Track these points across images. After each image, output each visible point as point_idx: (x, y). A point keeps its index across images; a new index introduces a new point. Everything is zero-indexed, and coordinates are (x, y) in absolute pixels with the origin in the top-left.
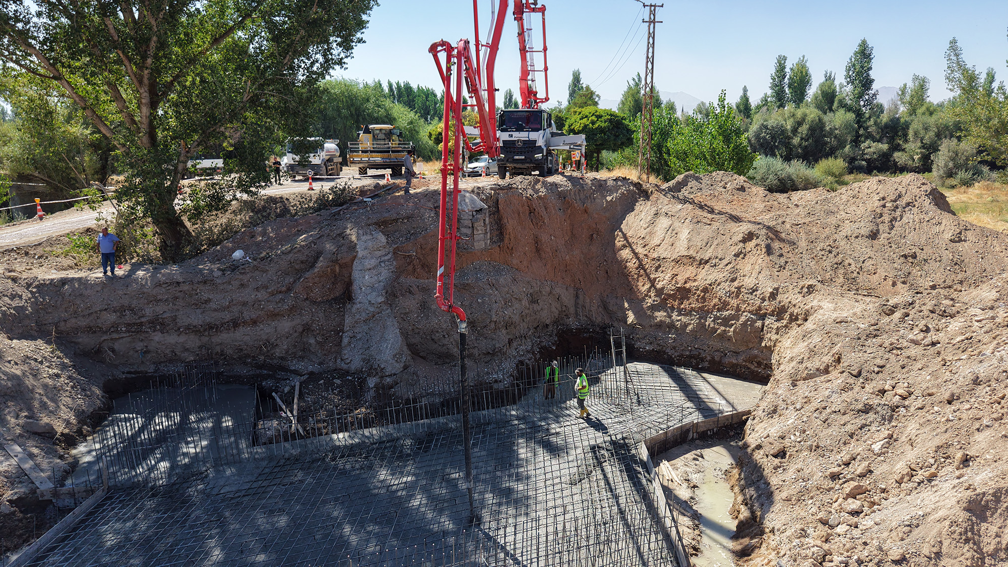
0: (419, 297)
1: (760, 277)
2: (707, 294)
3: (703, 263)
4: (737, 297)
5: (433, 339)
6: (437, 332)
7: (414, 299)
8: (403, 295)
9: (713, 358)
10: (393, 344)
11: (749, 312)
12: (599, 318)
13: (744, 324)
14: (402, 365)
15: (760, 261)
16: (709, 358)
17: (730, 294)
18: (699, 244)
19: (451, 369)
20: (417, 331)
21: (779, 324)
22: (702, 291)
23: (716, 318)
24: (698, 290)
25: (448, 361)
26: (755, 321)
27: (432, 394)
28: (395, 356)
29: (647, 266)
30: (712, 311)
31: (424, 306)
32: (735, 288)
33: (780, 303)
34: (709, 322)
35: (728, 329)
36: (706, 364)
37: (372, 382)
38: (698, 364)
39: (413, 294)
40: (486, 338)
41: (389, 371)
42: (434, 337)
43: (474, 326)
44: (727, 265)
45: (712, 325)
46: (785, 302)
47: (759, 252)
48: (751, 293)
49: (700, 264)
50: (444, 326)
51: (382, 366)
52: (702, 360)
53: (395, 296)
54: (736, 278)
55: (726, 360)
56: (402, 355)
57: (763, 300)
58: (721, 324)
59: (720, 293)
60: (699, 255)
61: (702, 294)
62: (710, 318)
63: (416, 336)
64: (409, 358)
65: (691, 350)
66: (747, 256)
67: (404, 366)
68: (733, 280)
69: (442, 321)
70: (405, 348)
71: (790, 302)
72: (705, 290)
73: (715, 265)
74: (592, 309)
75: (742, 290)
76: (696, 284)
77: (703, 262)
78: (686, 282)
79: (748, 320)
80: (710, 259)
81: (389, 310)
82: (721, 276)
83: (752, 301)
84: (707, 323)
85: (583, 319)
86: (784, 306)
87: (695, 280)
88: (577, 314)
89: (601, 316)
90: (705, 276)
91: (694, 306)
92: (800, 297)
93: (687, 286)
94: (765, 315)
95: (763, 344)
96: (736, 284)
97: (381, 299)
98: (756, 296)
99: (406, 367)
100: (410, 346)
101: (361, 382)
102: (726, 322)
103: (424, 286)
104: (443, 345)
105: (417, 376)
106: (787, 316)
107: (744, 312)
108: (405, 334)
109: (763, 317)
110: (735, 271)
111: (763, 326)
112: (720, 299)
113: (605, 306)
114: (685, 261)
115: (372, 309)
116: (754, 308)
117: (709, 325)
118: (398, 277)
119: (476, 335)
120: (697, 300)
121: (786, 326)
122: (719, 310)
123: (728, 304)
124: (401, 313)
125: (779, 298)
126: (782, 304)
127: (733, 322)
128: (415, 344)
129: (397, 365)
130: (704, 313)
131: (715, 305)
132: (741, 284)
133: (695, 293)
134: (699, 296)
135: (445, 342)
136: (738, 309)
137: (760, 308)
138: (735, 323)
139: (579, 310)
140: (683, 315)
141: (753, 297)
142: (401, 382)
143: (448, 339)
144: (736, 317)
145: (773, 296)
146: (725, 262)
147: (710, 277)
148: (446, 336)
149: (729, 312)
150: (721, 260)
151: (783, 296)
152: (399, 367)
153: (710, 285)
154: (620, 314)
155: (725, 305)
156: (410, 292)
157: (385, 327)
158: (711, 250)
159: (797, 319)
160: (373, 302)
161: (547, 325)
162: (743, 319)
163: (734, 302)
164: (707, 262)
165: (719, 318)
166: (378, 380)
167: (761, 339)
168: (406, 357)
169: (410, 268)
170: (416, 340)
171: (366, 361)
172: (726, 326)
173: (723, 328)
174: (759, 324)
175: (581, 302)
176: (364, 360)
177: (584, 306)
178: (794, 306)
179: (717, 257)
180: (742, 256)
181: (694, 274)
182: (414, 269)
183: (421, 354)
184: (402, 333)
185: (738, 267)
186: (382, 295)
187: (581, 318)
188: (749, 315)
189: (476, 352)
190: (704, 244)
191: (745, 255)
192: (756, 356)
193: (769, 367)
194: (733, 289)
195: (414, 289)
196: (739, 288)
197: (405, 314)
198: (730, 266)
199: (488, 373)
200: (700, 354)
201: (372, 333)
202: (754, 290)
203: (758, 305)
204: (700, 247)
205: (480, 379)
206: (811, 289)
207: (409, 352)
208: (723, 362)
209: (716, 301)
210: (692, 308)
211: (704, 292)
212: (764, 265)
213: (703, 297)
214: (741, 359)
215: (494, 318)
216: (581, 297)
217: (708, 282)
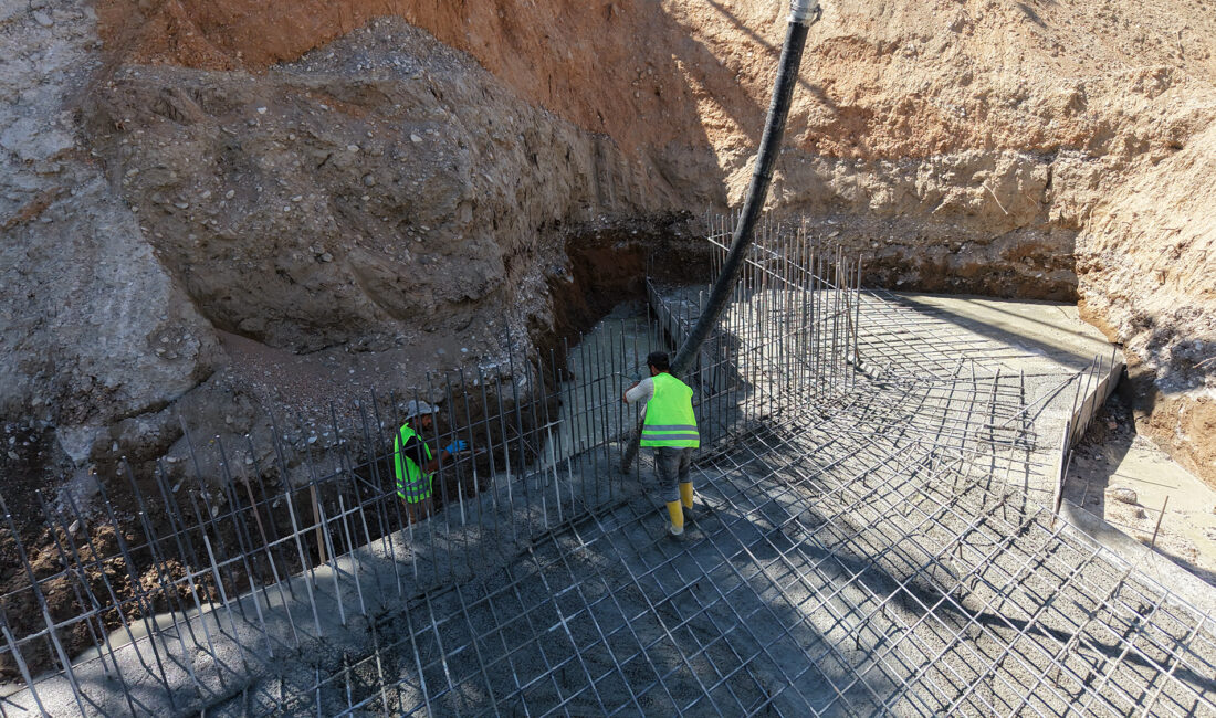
0: (208, 129)
1: (1027, 67)
2: (913, 119)
3: (885, 50)
4: (983, 116)
5: (281, 272)
6: (295, 245)
7: (192, 138)
8: (144, 123)
9: (929, 261)
10: (136, 298)
11: (1016, 148)
12: (654, 199)
13: (1009, 176)
14: (188, 368)
15: (1011, 37)
16: (919, 262)
17: (966, 112)
18: (865, 11)
19: (355, 362)
20: (220, 248)
21: (1097, 166)
22: (900, 112)
23: (940, 169)
24: (889, 109)
25: (341, 337)
26: (1030, 167)
27: (319, 452)
28: (153, 340)
29: (755, 69)
30: (928, 156)
31: (231, 161)
32: (976, 97)
33: (1096, 116)
34: (923, 180)
35: (969, 190)
36: (915, 276)
37: (77, 443)
38: (893, 279)
39: (185, 121)
40: (449, 255)
41: (139, 393)
42: (283, 264)
43: (407, 222)
44: (943, 50)
45: (931, 187)
46: (1108, 115)
47: (999, 19)
48: (1014, 106)
49: (880, 53)
50: (316, 225)
51: (110, 382)
52: (906, 268)
53: (118, 129)
54: (972, 76)
55: (962, 262)
56: (181, 333)
57: (1047, 116)
58: (953, 182)
59: (943, 111)
60: (872, 33)
61: (902, 119)
62: (925, 170)
63: (220, 265)
64: (209, 341)
65: (878, 249)
66: (978, 30)
67: (197, 371)
68: (967, 81)
69: (306, 206)
70: (188, 310)
71: (1120, 113)
72: (907, 109)
73: (916, 53)
74: (638, 180)
75: (991, 101)
76: (882, 97)
77: (885, 48)
78: (857, 96)
79: (1016, 166)
80: (900, 40)
81: (99, 183)
82: (936, 74)
83: (1020, 123)
84: (919, 184)
85: (617, 206)
86: (1106, 123)
87: (878, 90)
88: (601, 197)
89: (660, 195)
90: (897, 80)
91: (884, 147)
92: (1142, 102)
93: (864, 103)
94: (1054, 150)
95: (1054, 215)
96: (974, 88)
97: (59, 142)
98: (1026, 109)
99: (202, 376)
100: (204, 301)
101: (35, 448)
102: (964, 175)
103: (219, 92)
104: (322, 288)
105: (254, 399)
106: (1118, 145)
107: (1004, 148)
108: (177, 262)
109: (1048, 156)
110: (964, 61)
111: (1050, 175)
112: (946, 126)
113: (666, 172)
114: (843, 49)
115: (29, 183)
116: (1026, 137)
117: (924, 188)
118: (113, 66)
119: (418, 248)
120: (891, 133)
121: (1118, 168)
122: (945, 150)
123: (967, 134)
124: (151, 189)
125: (1092, 105)
126: (1102, 119)
127: (982, 173)
128: (218, 292)
129: (170, 371)
130: (911, 160)
131: (934, 141)
132: (985, 88)
133: (885, 118)
134: (893, 123)
135: (327, 274)
136: (991, 144)
137: (1041, 136)
138: (987, 176)
139: (608, 188)
140: (860, 170)
141: (1020, 114)
142: (193, 425)
143: (332, 268)
144: (988, 162)
145: (1077, 103)
146: (937, 42)
147: (911, 79)
148: (328, 257)
149: (971, 152)
150: (925, 39)
151: (1097, 101)
152: (174, 377)
153: (917, 96)
154: (706, 186)
155: (959, 139)
156: (172, 114)
157: (93, 244)
158: (895, 21)
159: (1145, 147)
160: (26, 155)
161: (557, 223)
162: (1003, 165)
163: (979, 129)
164: (894, 47)
165: (947, 168)
166: (102, 434)
167: (1047, 204)
168: (198, 339)
169: (157, 27)
170: (220, 278)
171: (43, 371)
172: (964, 184)
173: (957, 190)
174: (1040, 171)
175: (608, 166)
176: (29, 368)
177: (617, 176)
178: (1134, 119)
179: (914, 36)
180: (966, 29)
181: (872, 76)
182: (174, 32)
183: (247, 325)
184: (165, 260)
185: (967, 52)
186: (59, 125)
187: (613, 205)
188: (1016, 154)
189: (428, 300)
190: (877, 11)
191: (972, 27)
192: (1032, 245)
193: (1068, 263)
194: (972, 101)
195: (186, 103)
196: (983, 97)
197: (169, 188)
198: (951, 52)
199: (474, 359)
200: (899, 255)
201: (45, 269)
202: (1018, 99)
203: (1036, 129)
204: (867, 16)
205: (455, 380)
206: (1164, 80)
207: (206, 323)
208: (951, 267)
209: (935, 130)
210: (880, 152)
211: (906, 113)
212: (1023, 43)
213: (906, 128)
214: (998, 255)
215: (472, 191)
216: (608, 153)
217: (909, 90)
